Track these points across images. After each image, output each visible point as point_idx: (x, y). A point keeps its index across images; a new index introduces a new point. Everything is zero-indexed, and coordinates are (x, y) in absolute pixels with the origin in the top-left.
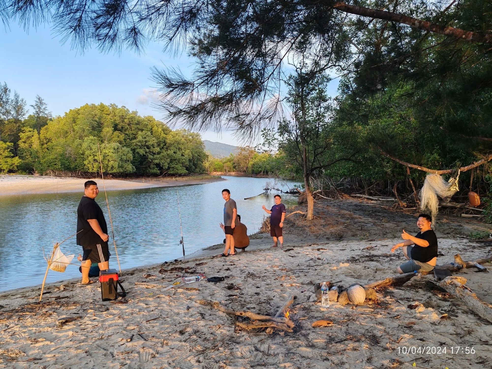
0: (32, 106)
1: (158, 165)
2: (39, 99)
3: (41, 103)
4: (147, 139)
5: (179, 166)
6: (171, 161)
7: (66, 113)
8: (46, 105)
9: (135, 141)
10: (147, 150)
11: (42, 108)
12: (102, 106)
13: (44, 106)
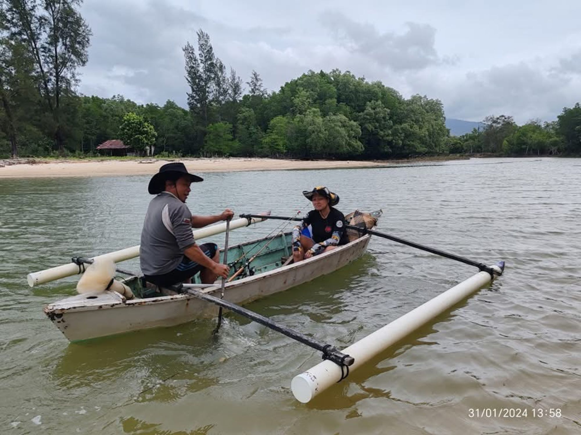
0: (248, 83)
1: (390, 143)
2: (254, 75)
3: (257, 79)
4: (378, 110)
5: (417, 144)
6: (407, 136)
7: (282, 88)
8: (261, 80)
9: (361, 114)
10: (377, 125)
11: (258, 84)
12: (322, 74)
13: (259, 83)
